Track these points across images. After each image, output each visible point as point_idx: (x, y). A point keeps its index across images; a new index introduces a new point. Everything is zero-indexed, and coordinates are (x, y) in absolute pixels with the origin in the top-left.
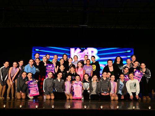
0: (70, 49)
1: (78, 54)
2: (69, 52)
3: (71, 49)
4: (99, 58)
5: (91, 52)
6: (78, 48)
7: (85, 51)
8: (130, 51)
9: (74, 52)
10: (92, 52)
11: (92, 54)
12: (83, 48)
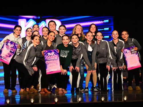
3: (19, 20)
6: (31, 19)
8: (107, 21)
9: (26, 26)
12: (37, 18)
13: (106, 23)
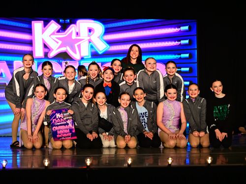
0: (30, 24)
1: (54, 37)
2: (29, 31)
3: (33, 22)
4: (109, 46)
5: (86, 31)
6: (52, 21)
7: (72, 29)
8: (186, 28)
9: (43, 32)
10: (90, 30)
11: (89, 36)
12: (65, 21)
13: (185, 31)
